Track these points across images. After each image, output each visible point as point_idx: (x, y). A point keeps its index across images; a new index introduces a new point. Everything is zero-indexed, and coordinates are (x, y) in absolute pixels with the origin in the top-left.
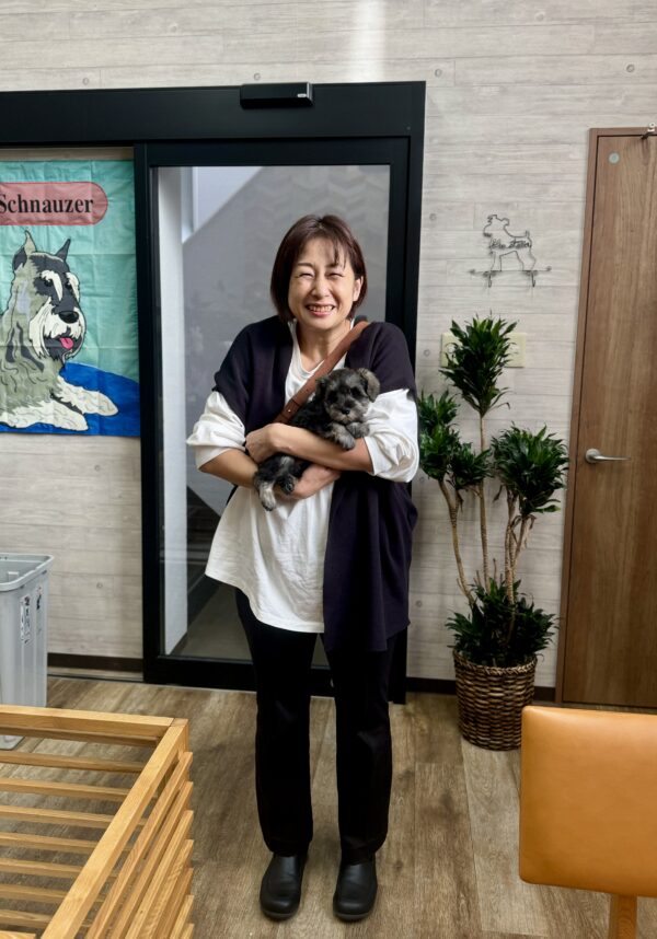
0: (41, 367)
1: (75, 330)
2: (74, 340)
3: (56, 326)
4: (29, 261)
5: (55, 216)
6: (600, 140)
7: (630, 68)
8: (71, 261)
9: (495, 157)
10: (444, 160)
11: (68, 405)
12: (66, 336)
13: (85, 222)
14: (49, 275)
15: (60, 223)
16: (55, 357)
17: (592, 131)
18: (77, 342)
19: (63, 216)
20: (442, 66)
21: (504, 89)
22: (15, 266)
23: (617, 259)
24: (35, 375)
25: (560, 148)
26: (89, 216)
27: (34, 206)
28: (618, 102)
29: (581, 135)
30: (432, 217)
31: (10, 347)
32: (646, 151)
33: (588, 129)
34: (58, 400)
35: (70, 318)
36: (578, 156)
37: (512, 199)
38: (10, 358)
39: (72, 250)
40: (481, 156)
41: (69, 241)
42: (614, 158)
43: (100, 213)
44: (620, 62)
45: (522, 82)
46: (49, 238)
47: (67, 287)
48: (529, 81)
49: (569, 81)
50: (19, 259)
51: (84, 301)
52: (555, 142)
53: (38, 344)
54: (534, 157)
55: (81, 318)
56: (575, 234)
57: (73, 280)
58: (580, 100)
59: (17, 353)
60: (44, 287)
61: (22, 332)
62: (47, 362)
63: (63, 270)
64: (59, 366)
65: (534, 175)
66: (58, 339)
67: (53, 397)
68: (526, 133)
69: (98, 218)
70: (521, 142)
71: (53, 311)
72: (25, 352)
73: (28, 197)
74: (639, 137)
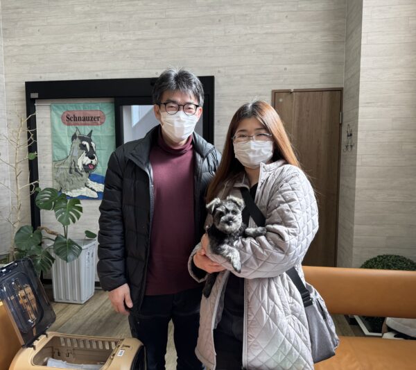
0: (82, 175)
1: (94, 162)
2: (94, 166)
3: (87, 161)
4: (77, 138)
5: (87, 122)
6: (275, 94)
7: (285, 69)
8: (92, 138)
10: (222, 102)
11: (91, 189)
12: (91, 164)
13: (98, 124)
14: (85, 143)
15: (88, 125)
16: (87, 172)
17: (273, 91)
18: (95, 166)
19: (90, 122)
20: (220, 69)
21: (242, 77)
22: (72, 140)
24: (80, 178)
26: (99, 122)
27: (79, 119)
28: (282, 81)
29: (270, 93)
30: (218, 121)
31: (71, 168)
32: (292, 97)
33: (271, 90)
34: (88, 187)
35: (92, 158)
36: (268, 100)
38: (70, 172)
39: (93, 134)
40: (234, 100)
41: (92, 131)
42: (281, 100)
43: (102, 121)
44: (282, 67)
45: (248, 74)
46: (85, 130)
47: (91, 147)
48: (251, 74)
49: (264, 74)
50: (74, 137)
51: (97, 152)
52: (261, 95)
53: (81, 167)
55: (96, 158)
57: (93, 144)
58: (268, 80)
59: (73, 171)
60: (83, 147)
61: (75, 163)
62: (84, 173)
63: (90, 141)
64: (88, 175)
66: (88, 165)
67: (86, 186)
68: (250, 92)
69: (102, 123)
71: (86, 156)
72: (76, 170)
73: (77, 116)
74: (289, 92)
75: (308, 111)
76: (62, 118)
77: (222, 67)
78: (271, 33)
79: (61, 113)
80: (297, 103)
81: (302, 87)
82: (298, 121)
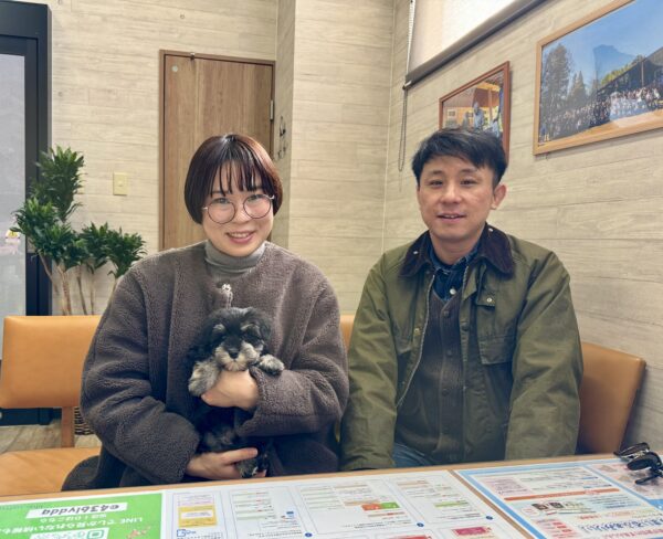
6: (166, 57)
7: (182, 16)
9: (101, 61)
10: (67, 58)
17: (161, 51)
21: (105, 18)
23: (181, 130)
25: (143, 60)
28: (176, 36)
29: (156, 55)
30: (60, 94)
32: (194, 66)
33: (157, 50)
36: (154, 66)
37: (113, 88)
40: (91, 59)
42: (175, 69)
44: (177, 12)
45: (116, 16)
48: (121, 16)
49: (145, 19)
52: (139, 55)
54: (126, 63)
56: (153, 114)
58: (153, 31)
65: (126, 74)
68: (119, 47)
70: (117, 53)
74: (189, 56)
75: (221, 94)
80: (202, 78)
81: (210, 51)
82: (205, 110)
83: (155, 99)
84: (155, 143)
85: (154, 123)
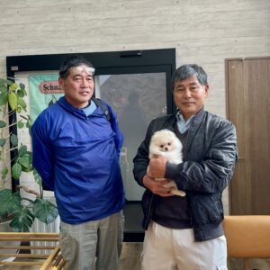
6: (228, 62)
7: (236, 41)
17: (226, 60)
20: (181, 43)
21: (199, 48)
23: (237, 96)
25: (217, 65)
27: (56, 88)
28: (233, 51)
29: (223, 61)
33: (224, 59)
36: (222, 67)
42: (233, 67)
44: (233, 39)
45: (204, 46)
49: (218, 45)
56: (224, 89)
58: (221, 50)
73: (53, 85)
74: (240, 60)
75: (257, 76)
76: (40, 87)
77: (181, 40)
78: (222, 12)
79: (39, 84)
80: (247, 69)
82: (249, 85)
83: (223, 83)
84: (224, 104)
85: (223, 94)
